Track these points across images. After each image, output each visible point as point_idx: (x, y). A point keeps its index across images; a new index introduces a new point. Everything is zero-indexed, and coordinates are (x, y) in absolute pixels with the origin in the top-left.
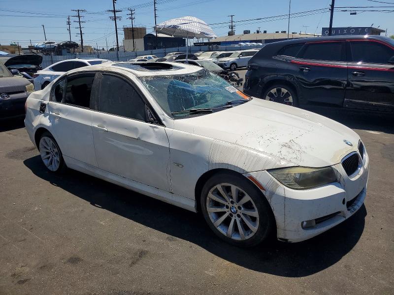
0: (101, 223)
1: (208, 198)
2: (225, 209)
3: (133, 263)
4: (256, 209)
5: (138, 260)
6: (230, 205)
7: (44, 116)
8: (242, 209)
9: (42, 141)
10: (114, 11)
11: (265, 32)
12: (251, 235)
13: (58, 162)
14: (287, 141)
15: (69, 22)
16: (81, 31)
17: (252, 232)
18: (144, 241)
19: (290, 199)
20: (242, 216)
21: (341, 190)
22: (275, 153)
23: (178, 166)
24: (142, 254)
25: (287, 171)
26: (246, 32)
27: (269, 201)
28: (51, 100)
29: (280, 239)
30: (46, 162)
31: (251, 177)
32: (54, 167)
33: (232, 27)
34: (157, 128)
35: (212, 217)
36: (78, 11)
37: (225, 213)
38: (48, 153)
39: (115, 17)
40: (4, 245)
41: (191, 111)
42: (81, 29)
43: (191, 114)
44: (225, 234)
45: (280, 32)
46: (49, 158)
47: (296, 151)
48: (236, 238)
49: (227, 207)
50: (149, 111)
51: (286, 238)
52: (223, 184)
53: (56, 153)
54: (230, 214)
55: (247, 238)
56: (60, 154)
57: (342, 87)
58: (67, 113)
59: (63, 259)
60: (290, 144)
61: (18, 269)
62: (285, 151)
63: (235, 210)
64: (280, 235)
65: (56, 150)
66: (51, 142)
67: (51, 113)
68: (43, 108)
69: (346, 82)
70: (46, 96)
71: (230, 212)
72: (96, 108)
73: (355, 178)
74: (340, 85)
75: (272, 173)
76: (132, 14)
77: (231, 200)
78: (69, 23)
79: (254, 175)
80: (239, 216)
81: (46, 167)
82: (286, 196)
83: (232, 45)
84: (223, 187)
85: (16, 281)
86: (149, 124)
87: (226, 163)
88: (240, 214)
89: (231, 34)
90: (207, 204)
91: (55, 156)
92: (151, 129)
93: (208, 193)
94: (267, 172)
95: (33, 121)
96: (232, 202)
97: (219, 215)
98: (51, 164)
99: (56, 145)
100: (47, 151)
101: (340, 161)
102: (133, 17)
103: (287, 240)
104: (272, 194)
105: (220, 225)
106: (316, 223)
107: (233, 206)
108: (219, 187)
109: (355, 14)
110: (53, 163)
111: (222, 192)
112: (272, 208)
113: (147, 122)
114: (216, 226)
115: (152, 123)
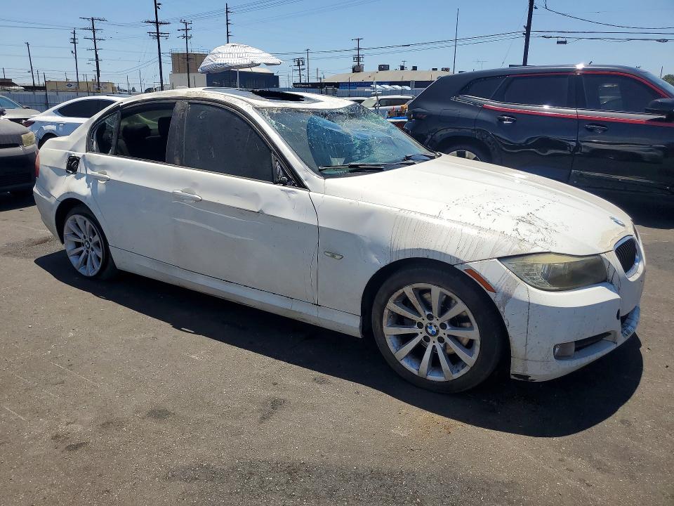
0: (193, 357)
1: (386, 311)
2: (415, 330)
3: (263, 418)
4: (475, 325)
5: (271, 413)
6: (426, 322)
7: (75, 177)
8: (448, 327)
9: (69, 223)
10: (157, 23)
11: (415, 68)
12: (463, 372)
13: (99, 259)
14: (524, 214)
15: (74, 39)
16: (97, 55)
17: (464, 365)
18: (275, 384)
19: (538, 305)
20: (447, 340)
21: (614, 296)
22: (509, 231)
23: (333, 256)
24: (276, 404)
25: (530, 260)
26: (383, 68)
27: (501, 310)
28: (89, 149)
29: (515, 375)
30: (75, 262)
31: (471, 271)
32: (91, 270)
33: (358, 58)
34: (295, 192)
35: (391, 344)
36: (93, 19)
37: (415, 335)
38: (78, 245)
39: (158, 33)
40: (26, 390)
41: (351, 166)
42: (96, 52)
43: (351, 172)
44: (415, 372)
45: (439, 69)
46: (80, 254)
47: (541, 229)
48: (435, 377)
49: (420, 325)
50: (279, 164)
51: (527, 373)
52: (416, 285)
53: (97, 244)
54: (425, 337)
55: (456, 376)
56: (104, 244)
57: (568, 152)
58: (122, 172)
59: (138, 412)
60: (529, 219)
61: (62, 428)
62: (523, 228)
63: (434, 329)
64: (517, 368)
65: (97, 238)
66: (88, 223)
67: (89, 172)
68: (73, 165)
69: (574, 144)
70: (79, 143)
71: (425, 334)
72: (177, 161)
73: (634, 277)
74: (565, 149)
75: (506, 263)
76: (187, 30)
77: (427, 313)
78: (74, 41)
79: (475, 266)
80: (441, 340)
81: (75, 269)
82: (531, 302)
83: (359, 89)
84: (415, 290)
85: (63, 447)
86: (279, 187)
87: (425, 248)
88: (443, 336)
89: (356, 70)
90: (385, 321)
91: (93, 250)
92: (283, 194)
93: (386, 302)
94: (498, 261)
95: (52, 188)
96: (430, 317)
97: (405, 339)
98: (85, 263)
99: (97, 228)
100: (79, 240)
101: (612, 248)
102: (189, 35)
103: (527, 377)
104: (507, 297)
105: (406, 356)
106: (577, 350)
107: (431, 324)
108: (408, 290)
109: (565, 42)
110: (88, 262)
111: (413, 299)
112: (506, 322)
113: (275, 183)
114: (398, 359)
115: (285, 184)
